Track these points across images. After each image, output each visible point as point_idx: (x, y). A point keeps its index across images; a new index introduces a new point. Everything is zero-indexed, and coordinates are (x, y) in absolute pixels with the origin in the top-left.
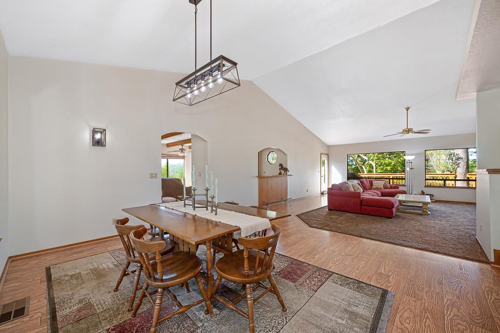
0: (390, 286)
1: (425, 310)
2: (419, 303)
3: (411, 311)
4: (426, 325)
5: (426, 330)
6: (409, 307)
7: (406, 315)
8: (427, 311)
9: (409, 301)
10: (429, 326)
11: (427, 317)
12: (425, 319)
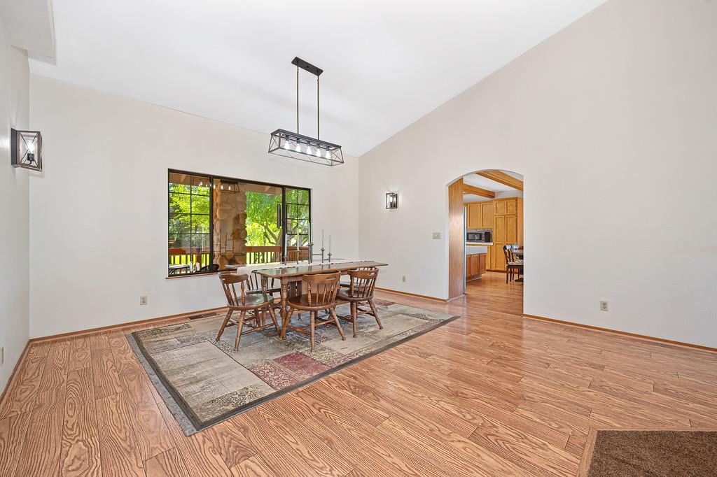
0: (204, 442)
1: (132, 449)
2: (145, 452)
3: (150, 430)
4: (124, 430)
5: (123, 424)
6: (155, 434)
7: (152, 423)
8: (129, 449)
9: (161, 444)
10: (120, 431)
11: (125, 441)
12: (128, 435)
